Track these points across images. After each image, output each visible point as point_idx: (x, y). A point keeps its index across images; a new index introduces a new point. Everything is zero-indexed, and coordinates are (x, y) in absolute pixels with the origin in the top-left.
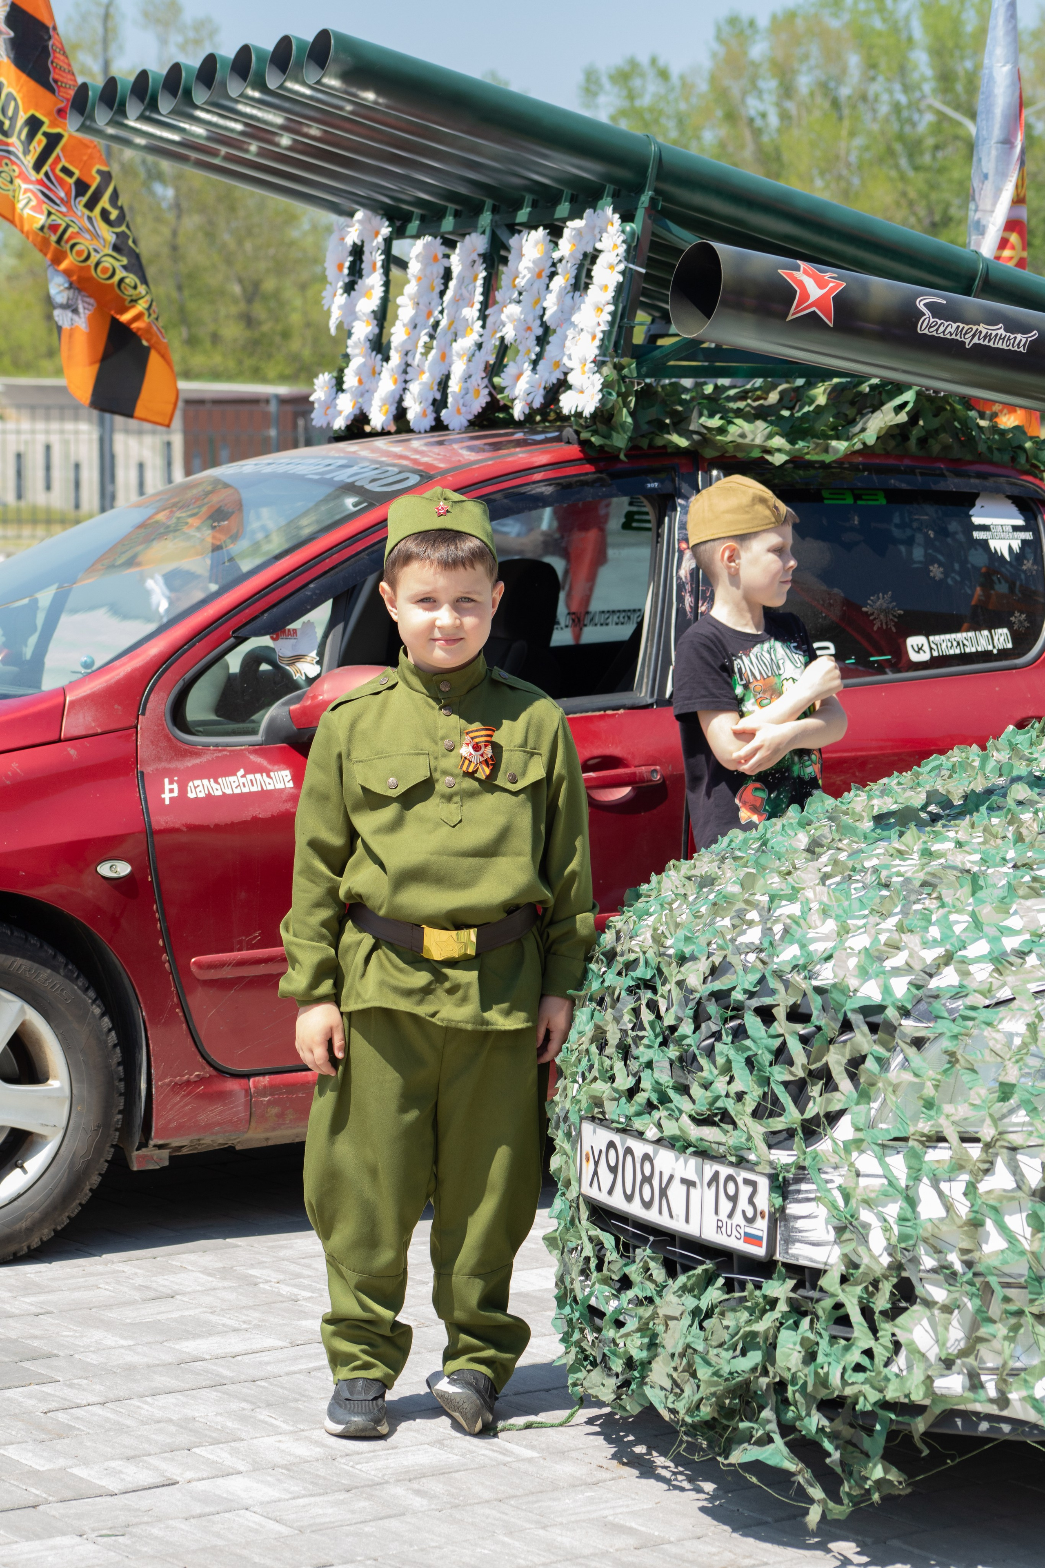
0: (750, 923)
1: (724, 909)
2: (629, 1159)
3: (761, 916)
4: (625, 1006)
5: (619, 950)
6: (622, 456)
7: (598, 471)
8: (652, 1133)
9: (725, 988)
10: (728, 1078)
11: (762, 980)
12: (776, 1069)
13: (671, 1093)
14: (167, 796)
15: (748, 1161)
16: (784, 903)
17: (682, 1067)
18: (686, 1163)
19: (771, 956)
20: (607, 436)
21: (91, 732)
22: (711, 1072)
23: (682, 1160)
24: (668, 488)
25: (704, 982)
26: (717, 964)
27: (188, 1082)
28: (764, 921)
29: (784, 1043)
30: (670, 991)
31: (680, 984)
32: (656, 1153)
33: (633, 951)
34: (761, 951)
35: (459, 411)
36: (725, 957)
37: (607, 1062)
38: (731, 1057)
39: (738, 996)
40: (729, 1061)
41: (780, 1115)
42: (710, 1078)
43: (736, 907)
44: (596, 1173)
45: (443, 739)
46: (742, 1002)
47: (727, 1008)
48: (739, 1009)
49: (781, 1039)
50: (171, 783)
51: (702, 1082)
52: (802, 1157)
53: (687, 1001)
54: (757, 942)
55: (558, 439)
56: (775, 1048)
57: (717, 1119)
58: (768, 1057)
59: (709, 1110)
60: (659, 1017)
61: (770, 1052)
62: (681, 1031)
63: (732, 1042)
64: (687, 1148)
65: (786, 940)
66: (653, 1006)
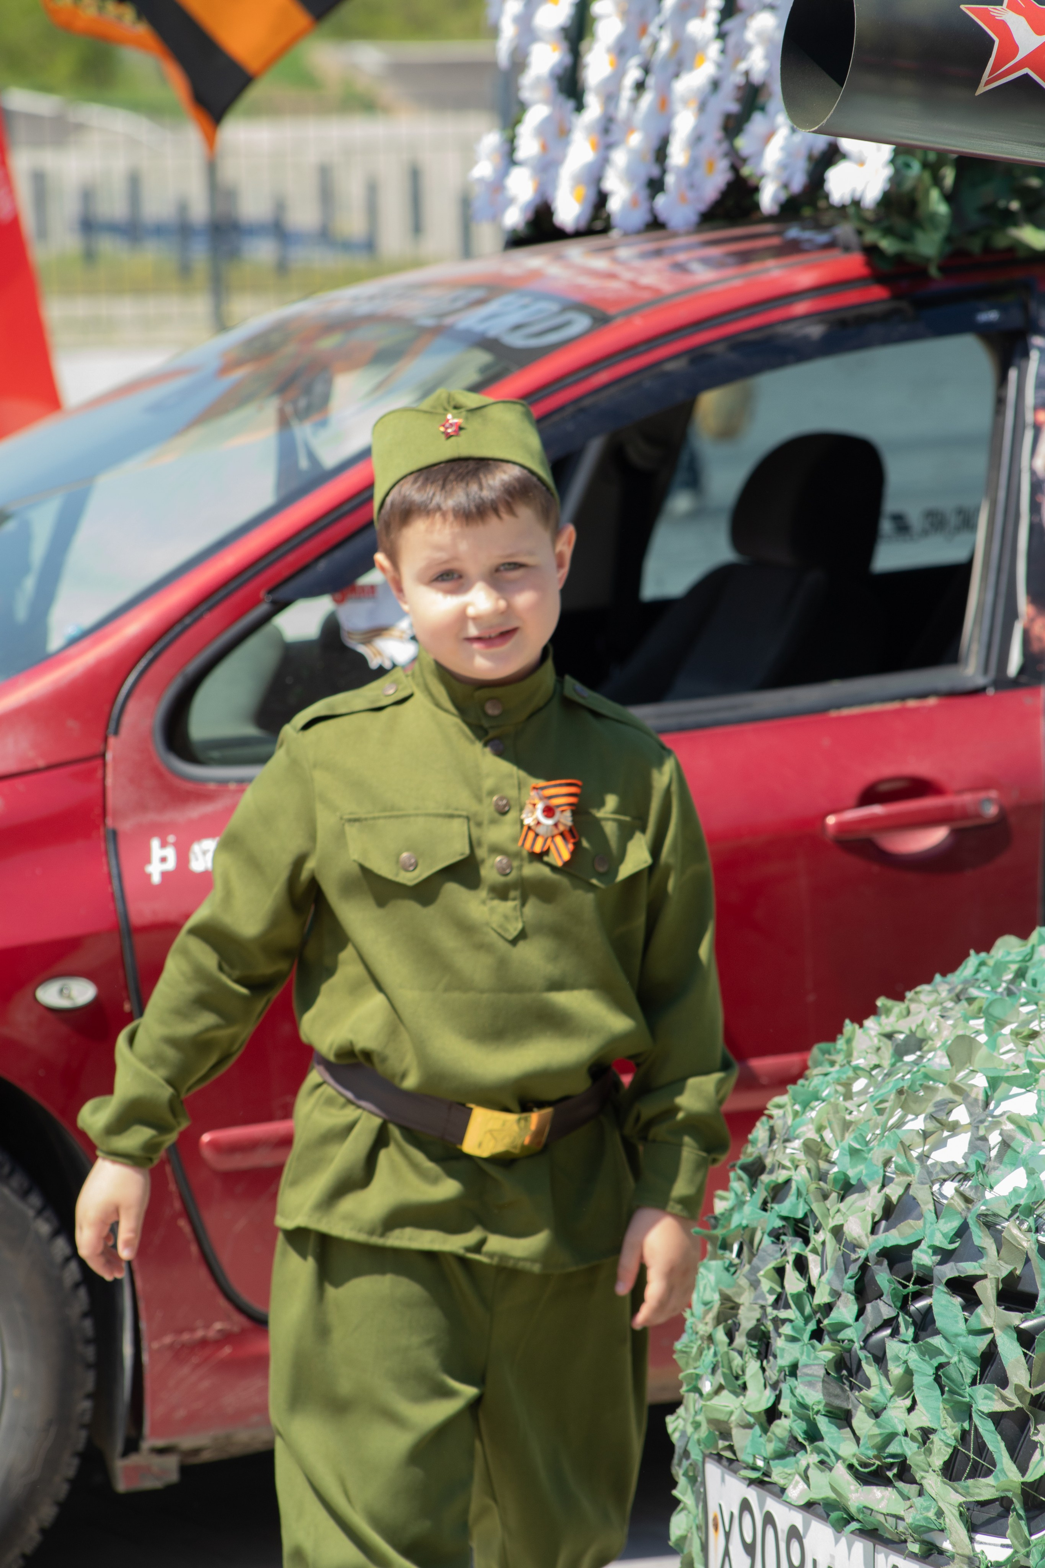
0: (954, 1128)
1: (918, 1100)
2: (770, 1531)
3: (971, 1115)
4: (764, 1261)
5: (768, 1161)
6: (933, 271)
7: (896, 296)
8: (797, 1492)
9: (903, 1243)
10: (908, 1402)
11: (962, 1231)
12: (981, 1390)
13: (823, 1424)
14: (155, 871)
15: (941, 1552)
16: (1015, 1090)
17: (840, 1379)
18: (850, 1547)
19: (981, 1187)
20: (906, 238)
21: (27, 766)
22: (882, 1390)
23: (843, 1541)
24: (1016, 319)
25: (873, 1231)
26: (894, 1199)
27: (204, 1343)
28: (976, 1124)
29: (993, 1344)
30: (823, 1243)
31: (838, 1232)
32: (807, 1526)
33: (784, 1167)
34: (966, 1177)
35: (683, 199)
36: (909, 1186)
37: (737, 1361)
38: (912, 1366)
39: (922, 1257)
40: (909, 1373)
41: (988, 1473)
42: (882, 1400)
43: (938, 1098)
44: (727, 1553)
45: (491, 793)
46: (930, 1269)
47: (908, 1278)
48: (925, 1280)
49: (988, 1338)
50: (164, 845)
51: (871, 1405)
52: (1023, 1551)
53: (847, 1263)
54: (960, 1162)
55: (831, 245)
56: (978, 1354)
57: (890, 1474)
58: (971, 1369)
59: (876, 1457)
60: (811, 1290)
61: (973, 1359)
62: (835, 1316)
63: (916, 1340)
64: (847, 1522)
65: (1006, 1159)
66: (801, 1265)
